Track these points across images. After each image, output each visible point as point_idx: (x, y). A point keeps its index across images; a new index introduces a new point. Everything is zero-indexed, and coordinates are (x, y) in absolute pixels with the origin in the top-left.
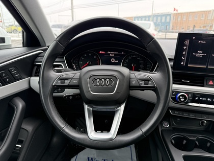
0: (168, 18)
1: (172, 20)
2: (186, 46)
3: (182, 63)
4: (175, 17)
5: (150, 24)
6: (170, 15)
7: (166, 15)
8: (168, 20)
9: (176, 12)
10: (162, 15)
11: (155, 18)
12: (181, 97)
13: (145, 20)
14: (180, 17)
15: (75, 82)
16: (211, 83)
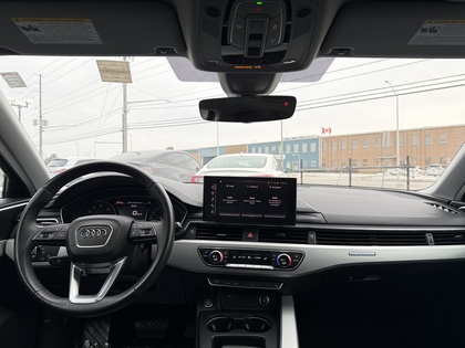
0: (313, 145)
1: (320, 149)
2: (214, 191)
3: (212, 212)
4: (325, 145)
5: (266, 159)
6: (316, 140)
7: (309, 141)
8: (313, 149)
9: (327, 134)
10: (300, 141)
11: (288, 147)
12: (214, 256)
13: (257, 152)
14: (335, 144)
15: (62, 236)
16: (250, 235)
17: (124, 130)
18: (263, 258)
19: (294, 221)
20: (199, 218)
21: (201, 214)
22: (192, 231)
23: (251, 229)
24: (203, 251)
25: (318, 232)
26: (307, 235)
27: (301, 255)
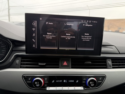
2: (35, 28)
3: (34, 46)
12: (36, 83)
16: (65, 64)
17: (9, 16)
18: (75, 81)
19: (100, 53)
20: (22, 51)
21: (24, 48)
22: (18, 61)
23: (66, 59)
24: (26, 78)
25: (113, 59)
26: (106, 62)
27: (103, 77)
